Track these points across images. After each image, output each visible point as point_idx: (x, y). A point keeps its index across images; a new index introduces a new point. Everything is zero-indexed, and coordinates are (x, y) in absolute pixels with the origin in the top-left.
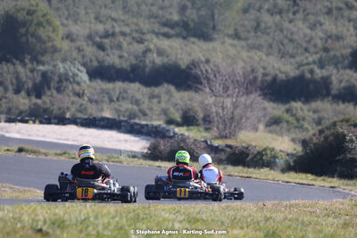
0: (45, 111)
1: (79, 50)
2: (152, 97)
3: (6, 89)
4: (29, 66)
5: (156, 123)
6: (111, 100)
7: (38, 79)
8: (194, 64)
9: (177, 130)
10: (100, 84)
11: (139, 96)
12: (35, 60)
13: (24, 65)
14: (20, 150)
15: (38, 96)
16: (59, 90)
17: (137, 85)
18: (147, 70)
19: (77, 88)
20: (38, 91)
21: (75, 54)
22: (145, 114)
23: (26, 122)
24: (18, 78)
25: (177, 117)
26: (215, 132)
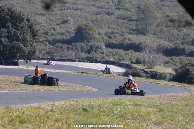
0: (91, 58)
1: (102, 38)
2: (126, 54)
3: (78, 51)
4: (86, 43)
5: (127, 63)
6: (113, 55)
7: (89, 48)
8: (140, 43)
9: (134, 65)
10: (109, 50)
11: (122, 54)
12: (88, 41)
13: (84, 43)
14: (82, 73)
15: (89, 54)
16: (95, 51)
17: (121, 50)
18: (125, 45)
19: (102, 51)
20: (89, 52)
21: (101, 39)
22: (124, 60)
23: (85, 62)
24: (82, 47)
25: (134, 61)
26: (147, 66)
